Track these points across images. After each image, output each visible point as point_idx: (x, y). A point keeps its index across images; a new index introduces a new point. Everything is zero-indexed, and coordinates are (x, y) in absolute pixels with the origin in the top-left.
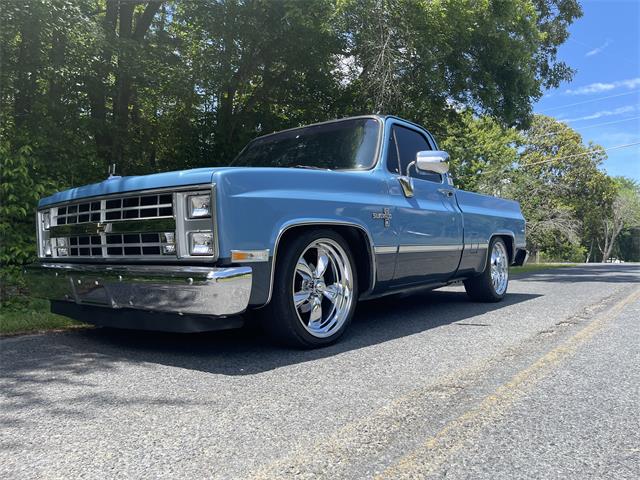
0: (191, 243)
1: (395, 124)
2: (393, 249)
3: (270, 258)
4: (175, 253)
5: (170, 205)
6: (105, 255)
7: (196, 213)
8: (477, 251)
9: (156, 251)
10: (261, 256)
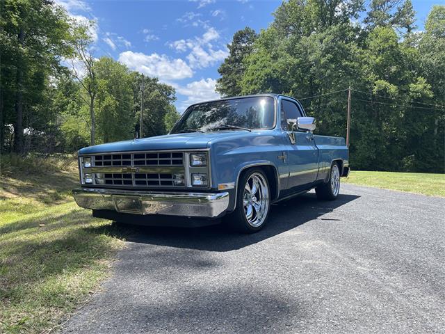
0: (192, 179)
1: (283, 99)
2: (287, 175)
3: (235, 187)
4: (182, 184)
5: (181, 159)
6: (134, 185)
7: (195, 163)
8: (325, 171)
9: (170, 183)
10: (231, 186)
